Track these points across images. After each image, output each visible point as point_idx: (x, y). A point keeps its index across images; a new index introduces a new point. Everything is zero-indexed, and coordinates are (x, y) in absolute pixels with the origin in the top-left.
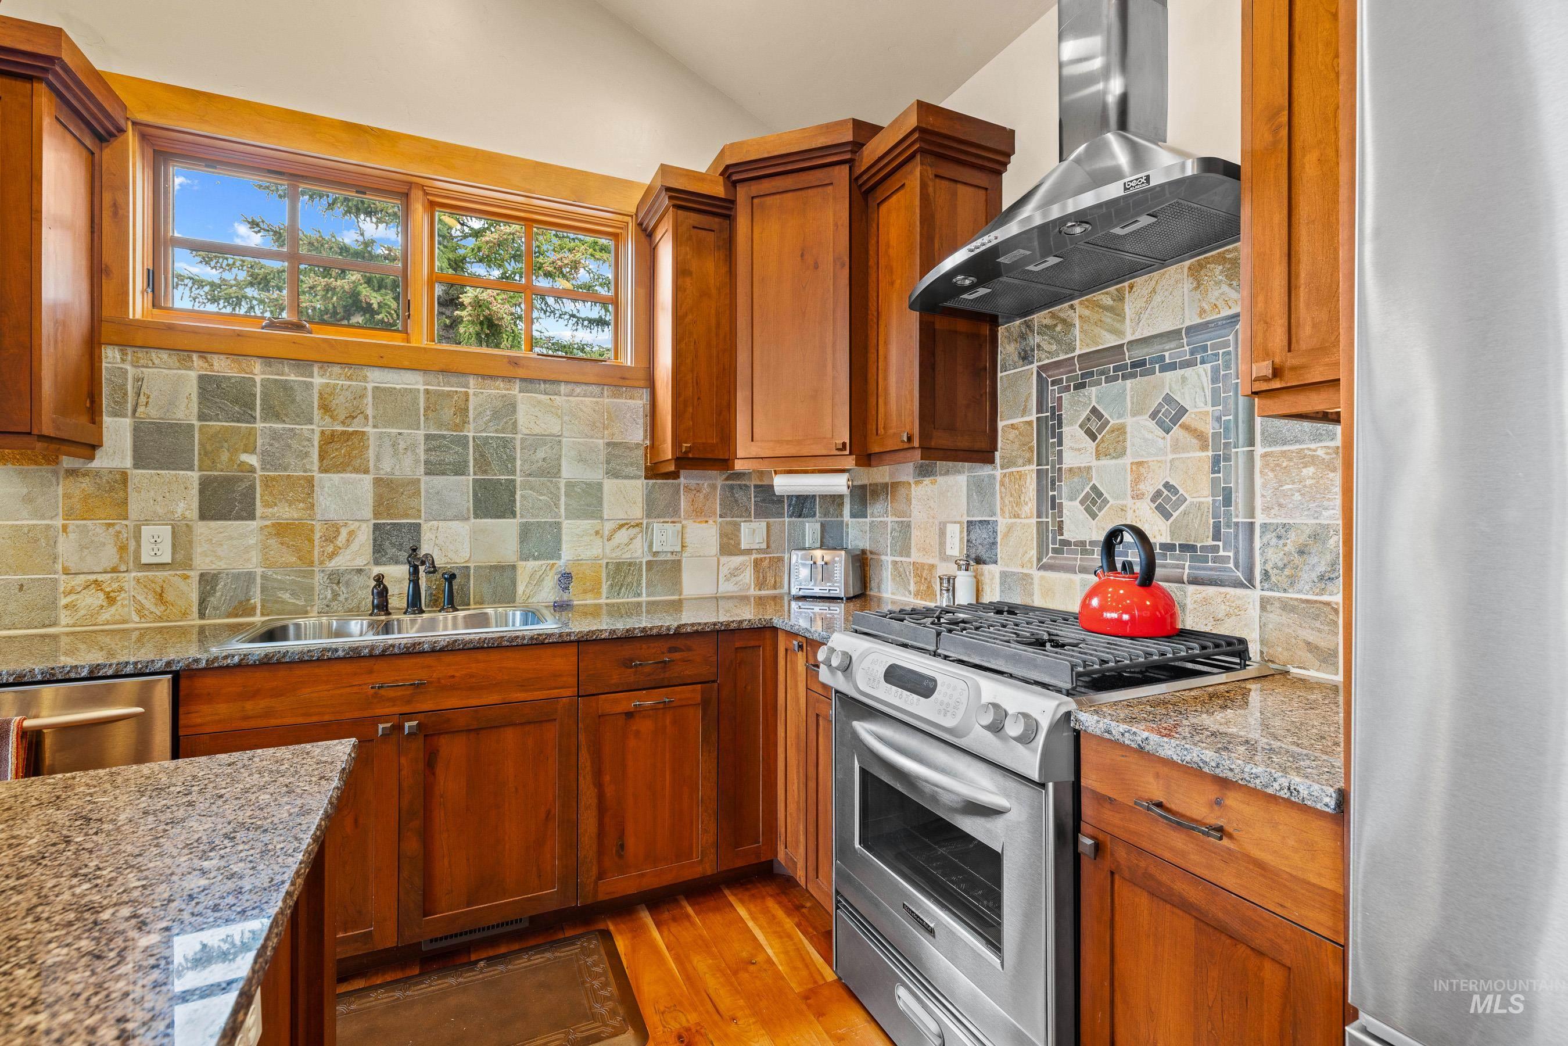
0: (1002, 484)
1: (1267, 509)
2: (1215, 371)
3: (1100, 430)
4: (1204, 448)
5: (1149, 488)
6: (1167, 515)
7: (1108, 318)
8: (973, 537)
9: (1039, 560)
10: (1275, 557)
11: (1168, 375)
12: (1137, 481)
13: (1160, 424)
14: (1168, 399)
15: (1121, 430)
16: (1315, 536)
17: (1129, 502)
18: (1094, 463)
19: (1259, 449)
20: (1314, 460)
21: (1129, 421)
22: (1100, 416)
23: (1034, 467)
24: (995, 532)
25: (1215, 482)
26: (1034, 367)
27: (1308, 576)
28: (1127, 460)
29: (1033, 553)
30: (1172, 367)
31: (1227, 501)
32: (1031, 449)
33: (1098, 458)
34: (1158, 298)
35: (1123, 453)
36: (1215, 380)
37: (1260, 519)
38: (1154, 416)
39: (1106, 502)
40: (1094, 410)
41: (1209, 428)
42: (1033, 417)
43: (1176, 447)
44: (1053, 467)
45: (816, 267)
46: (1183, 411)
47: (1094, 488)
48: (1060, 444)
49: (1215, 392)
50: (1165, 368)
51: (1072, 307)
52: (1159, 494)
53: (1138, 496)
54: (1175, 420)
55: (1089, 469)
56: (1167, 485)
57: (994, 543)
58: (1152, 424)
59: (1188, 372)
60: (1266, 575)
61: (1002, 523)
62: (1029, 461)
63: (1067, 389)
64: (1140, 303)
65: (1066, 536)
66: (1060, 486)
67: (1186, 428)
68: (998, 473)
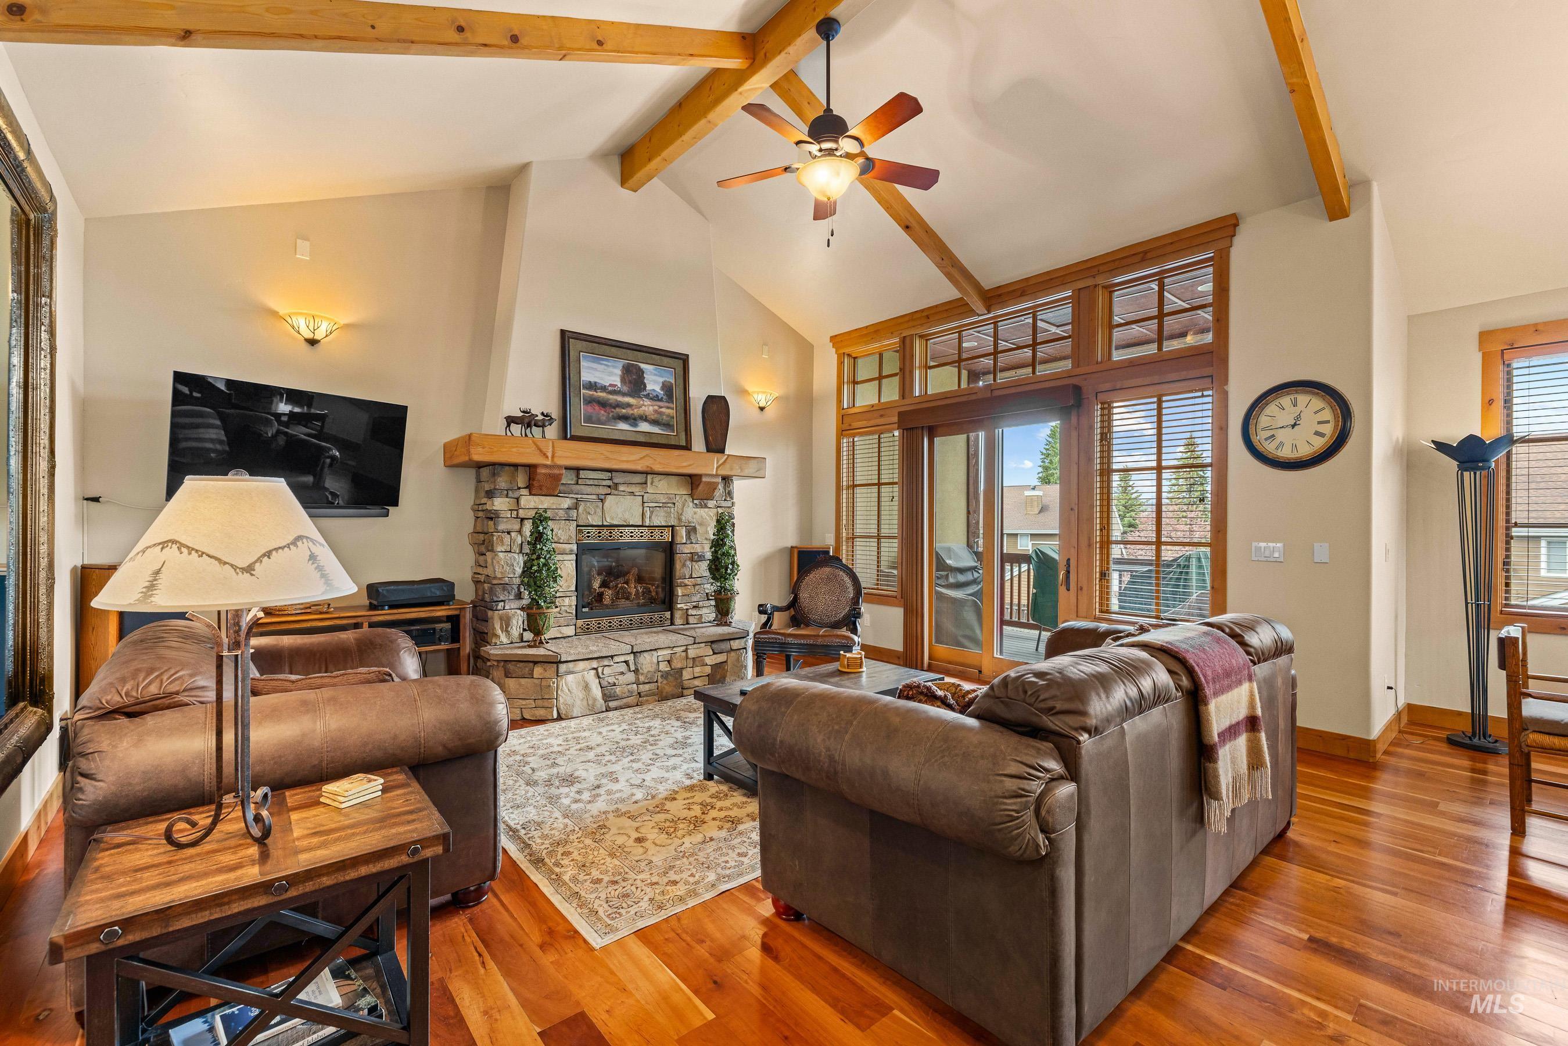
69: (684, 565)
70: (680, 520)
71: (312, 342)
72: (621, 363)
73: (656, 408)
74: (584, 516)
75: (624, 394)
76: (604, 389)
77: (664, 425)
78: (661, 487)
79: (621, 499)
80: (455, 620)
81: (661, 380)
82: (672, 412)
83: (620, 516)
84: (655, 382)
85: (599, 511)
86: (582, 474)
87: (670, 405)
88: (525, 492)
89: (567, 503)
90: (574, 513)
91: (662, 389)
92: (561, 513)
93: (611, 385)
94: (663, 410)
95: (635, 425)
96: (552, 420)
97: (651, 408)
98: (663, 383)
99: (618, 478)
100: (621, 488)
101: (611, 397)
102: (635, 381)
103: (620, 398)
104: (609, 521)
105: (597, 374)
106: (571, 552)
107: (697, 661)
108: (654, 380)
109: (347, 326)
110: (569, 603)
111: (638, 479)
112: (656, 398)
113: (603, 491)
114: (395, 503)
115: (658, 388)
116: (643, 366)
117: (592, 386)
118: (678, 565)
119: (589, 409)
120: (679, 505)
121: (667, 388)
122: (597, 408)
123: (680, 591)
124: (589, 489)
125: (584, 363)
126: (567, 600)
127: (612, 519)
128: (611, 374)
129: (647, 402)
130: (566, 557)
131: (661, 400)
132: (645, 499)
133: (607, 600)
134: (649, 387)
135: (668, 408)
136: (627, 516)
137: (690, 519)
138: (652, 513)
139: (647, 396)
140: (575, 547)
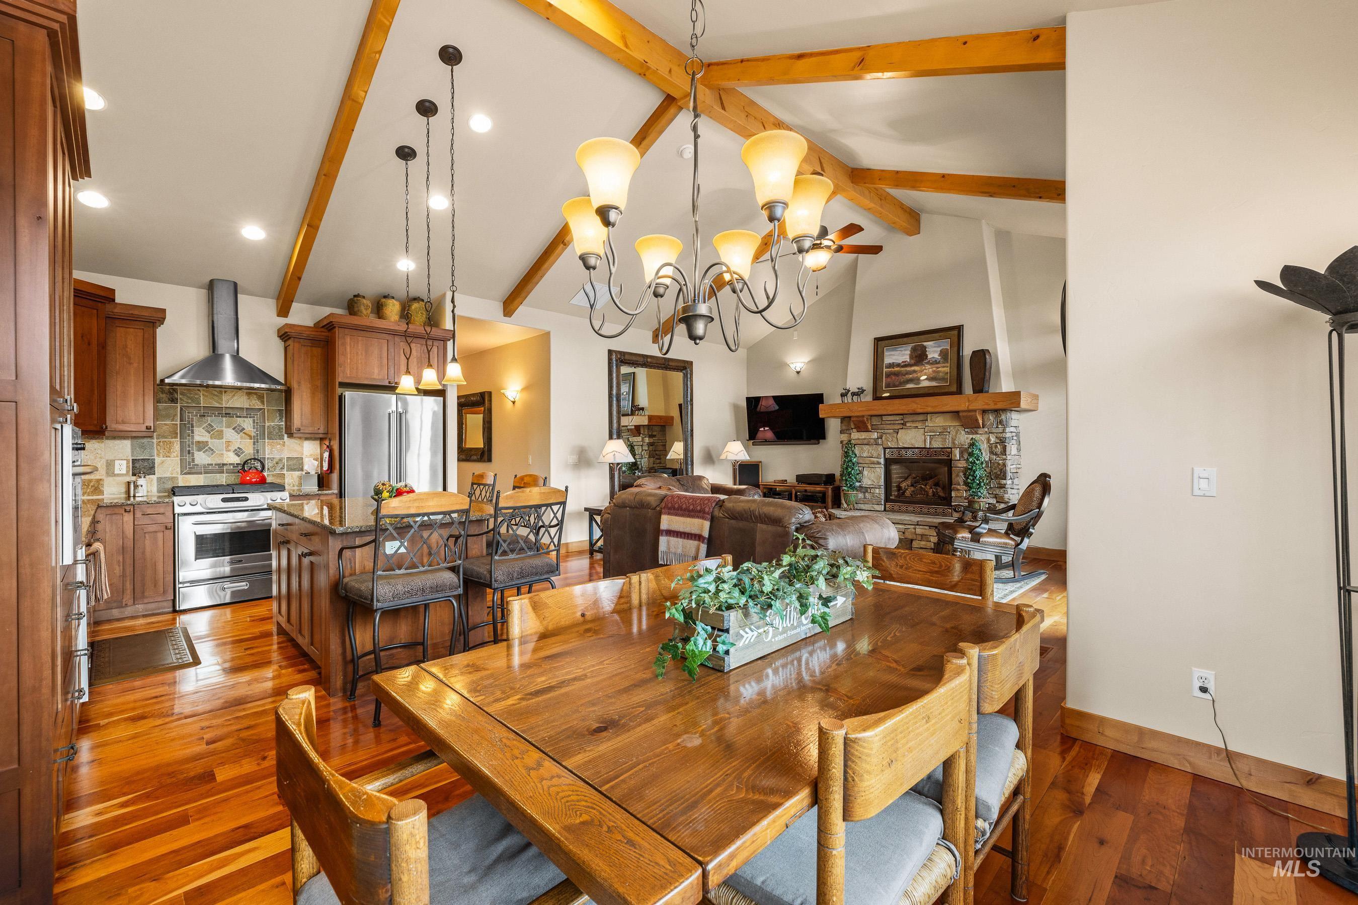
0: (158, 445)
1: (269, 454)
2: (254, 420)
3: (212, 431)
4: (251, 439)
5: (232, 448)
6: (239, 456)
7: (216, 398)
8: (137, 465)
9: (182, 472)
10: (270, 465)
11: (239, 419)
12: (228, 446)
13: (237, 432)
14: (239, 426)
15: (222, 431)
16: (280, 460)
17: (225, 452)
18: (209, 440)
19: (267, 441)
20: (280, 444)
21: (224, 429)
22: (212, 427)
23: (179, 439)
24: (154, 463)
25: (254, 448)
26: (179, 405)
27: (278, 468)
28: (224, 440)
29: (179, 470)
30: (240, 417)
31: (258, 452)
32: (177, 433)
33: (211, 438)
34: (235, 398)
35: (222, 438)
36: (254, 422)
37: (267, 456)
38: (234, 429)
39: (214, 452)
40: (210, 425)
41: (253, 434)
42: (178, 423)
43: (241, 438)
44: (189, 441)
45: (89, 344)
46: (244, 429)
47: (210, 448)
48: (193, 432)
49: (254, 426)
50: (237, 417)
51: (199, 390)
52: (236, 450)
53: (229, 451)
54: (241, 431)
55: (207, 442)
56: (239, 448)
57: (154, 467)
58: (233, 431)
59: (245, 419)
60: (268, 469)
61: (158, 460)
62: (176, 437)
63: (197, 415)
64: (228, 397)
65: (196, 463)
66: (192, 447)
67: (244, 433)
68: (155, 441)
69: (958, 475)
70: (954, 443)
71: (798, 373)
72: (910, 347)
73: (934, 369)
74: (885, 442)
75: (911, 365)
76: (898, 365)
77: (940, 379)
78: (939, 422)
79: (909, 431)
80: (824, 494)
81: (939, 349)
82: (947, 370)
83: (908, 441)
84: (935, 352)
85: (895, 439)
86: (884, 418)
87: (946, 365)
88: (855, 430)
89: (875, 435)
90: (880, 441)
91: (940, 355)
92: (872, 441)
93: (903, 362)
94: (940, 369)
95: (919, 383)
96: (863, 391)
97: (931, 370)
98: (941, 351)
99: (908, 418)
100: (908, 425)
101: (902, 369)
102: (919, 356)
103: (908, 369)
104: (901, 445)
105: (894, 357)
106: (879, 463)
107: (923, 537)
108: (933, 351)
109: (809, 362)
110: (880, 492)
111: (921, 417)
112: (936, 362)
113: (897, 427)
114: (824, 437)
115: (936, 356)
116: (925, 344)
117: (891, 365)
118: (953, 476)
119: (889, 380)
120: (953, 433)
121: (944, 354)
122: (893, 377)
123: (953, 494)
124: (888, 427)
125: (886, 353)
126: (877, 491)
127: (903, 444)
128: (904, 355)
129: (928, 366)
130: (876, 466)
131: (939, 363)
132: (926, 430)
133: (908, 493)
134: (930, 356)
135: (944, 367)
136: (913, 442)
137: (962, 442)
138: (931, 439)
139: (928, 363)
140: (882, 461)
